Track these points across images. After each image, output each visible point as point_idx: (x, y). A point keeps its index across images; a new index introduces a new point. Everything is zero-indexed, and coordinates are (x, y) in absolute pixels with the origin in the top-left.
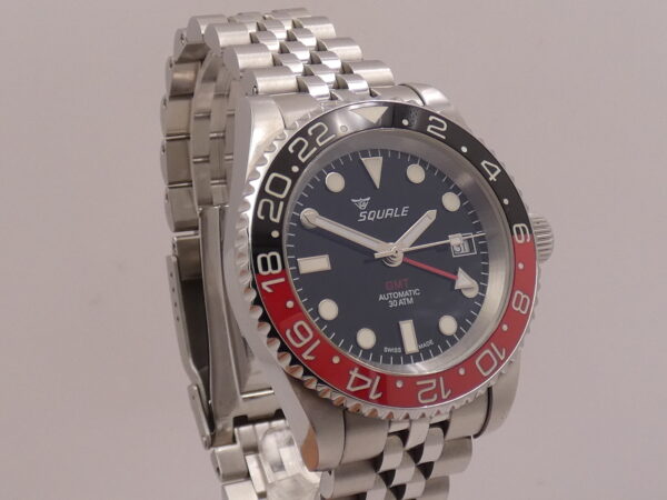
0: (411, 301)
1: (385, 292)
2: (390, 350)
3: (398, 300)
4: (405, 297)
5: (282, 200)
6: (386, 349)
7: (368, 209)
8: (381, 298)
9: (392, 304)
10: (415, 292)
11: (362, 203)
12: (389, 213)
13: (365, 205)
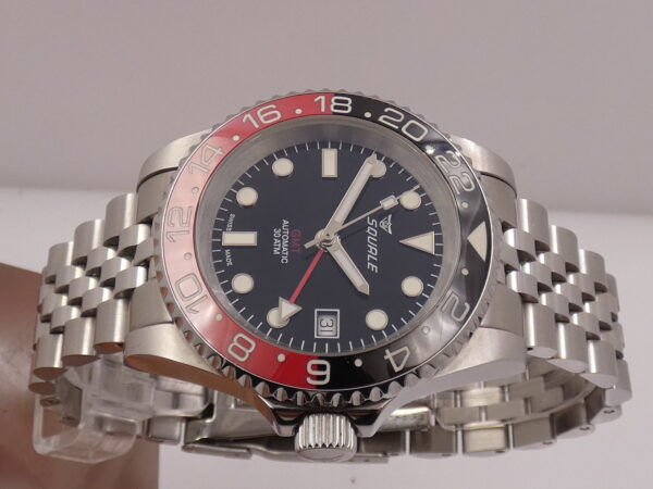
0: (276, 252)
1: (290, 227)
2: (231, 220)
3: (280, 238)
4: (281, 246)
5: (400, 128)
6: (232, 216)
7: (379, 229)
8: (286, 222)
9: (277, 232)
10: (284, 258)
11: (387, 225)
12: (373, 251)
13: (383, 227)
